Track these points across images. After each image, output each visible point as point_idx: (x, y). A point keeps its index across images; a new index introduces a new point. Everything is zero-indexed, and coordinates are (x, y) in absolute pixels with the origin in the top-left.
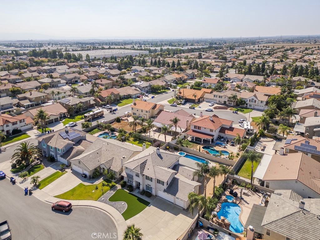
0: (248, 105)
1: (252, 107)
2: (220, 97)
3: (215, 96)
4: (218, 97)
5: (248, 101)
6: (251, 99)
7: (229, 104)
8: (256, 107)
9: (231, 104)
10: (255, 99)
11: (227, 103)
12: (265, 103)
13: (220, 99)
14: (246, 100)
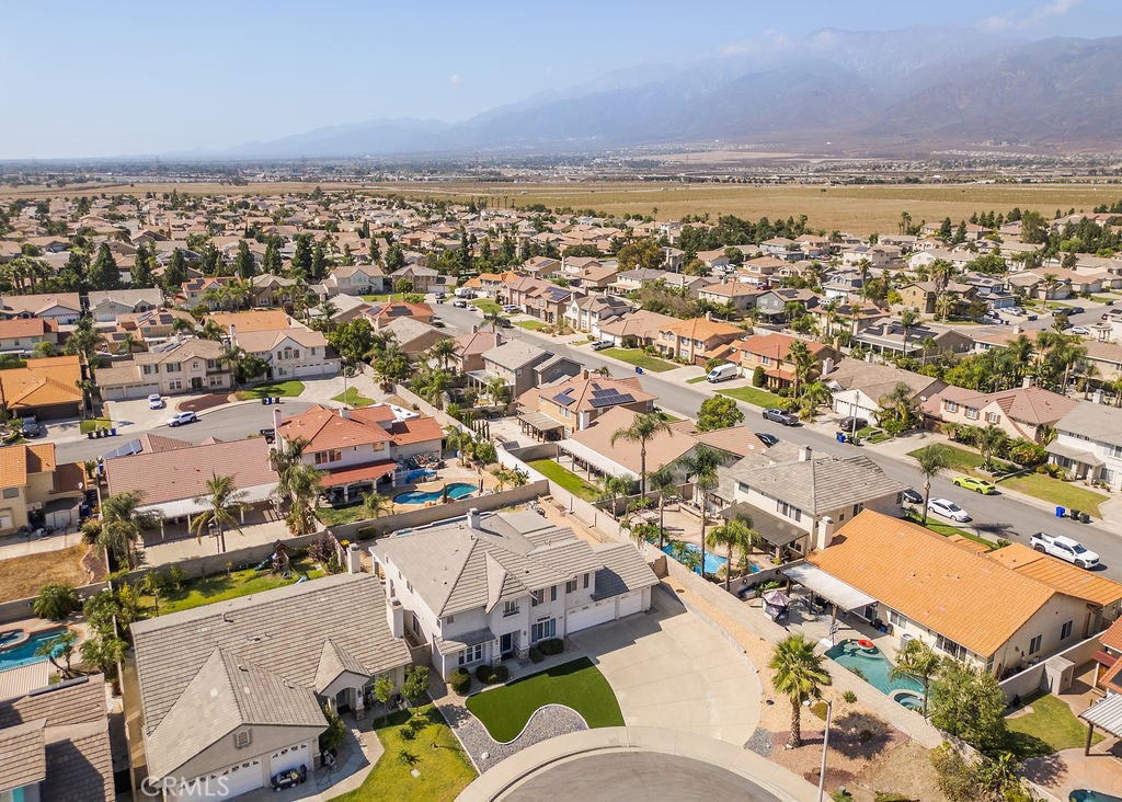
0: (275, 372)
1: (290, 376)
2: (170, 368)
3: (146, 369)
4: (163, 369)
5: (275, 356)
6: (282, 349)
7: (213, 383)
8: (300, 372)
9: (220, 383)
10: (295, 347)
11: (204, 384)
12: (323, 353)
13: (174, 375)
14: (266, 358)
